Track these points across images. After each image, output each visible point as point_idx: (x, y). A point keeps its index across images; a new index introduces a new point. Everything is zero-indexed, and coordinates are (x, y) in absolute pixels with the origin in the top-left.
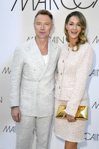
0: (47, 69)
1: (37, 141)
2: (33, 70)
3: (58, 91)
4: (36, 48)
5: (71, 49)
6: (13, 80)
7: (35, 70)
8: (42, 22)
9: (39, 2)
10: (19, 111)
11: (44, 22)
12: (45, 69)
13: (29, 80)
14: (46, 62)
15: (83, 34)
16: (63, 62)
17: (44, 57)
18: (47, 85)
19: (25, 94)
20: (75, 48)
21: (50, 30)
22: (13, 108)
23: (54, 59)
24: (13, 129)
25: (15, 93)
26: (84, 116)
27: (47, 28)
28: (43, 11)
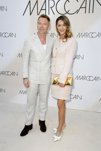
1: (40, 99)
3: (53, 68)
4: (38, 40)
5: (61, 41)
7: (38, 55)
9: (41, 9)
10: (28, 81)
14: (45, 49)
15: (68, 31)
16: (56, 49)
17: (44, 46)
18: (46, 64)
19: (32, 70)
20: (65, 40)
21: (47, 28)
23: (50, 47)
24: (25, 92)
25: (25, 70)
26: (71, 84)
27: (45, 27)
28: (43, 15)
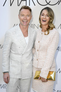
0: (28, 47)
2: (18, 47)
4: (20, 32)
5: (44, 33)
6: (4, 54)
7: (19, 47)
8: (24, 14)
10: (9, 75)
11: (26, 14)
12: (26, 47)
13: (16, 54)
14: (27, 41)
16: (39, 42)
17: (26, 38)
19: (13, 63)
20: (47, 33)
21: (30, 19)
22: (4, 73)
23: (32, 40)
25: (6, 63)
27: (28, 18)
